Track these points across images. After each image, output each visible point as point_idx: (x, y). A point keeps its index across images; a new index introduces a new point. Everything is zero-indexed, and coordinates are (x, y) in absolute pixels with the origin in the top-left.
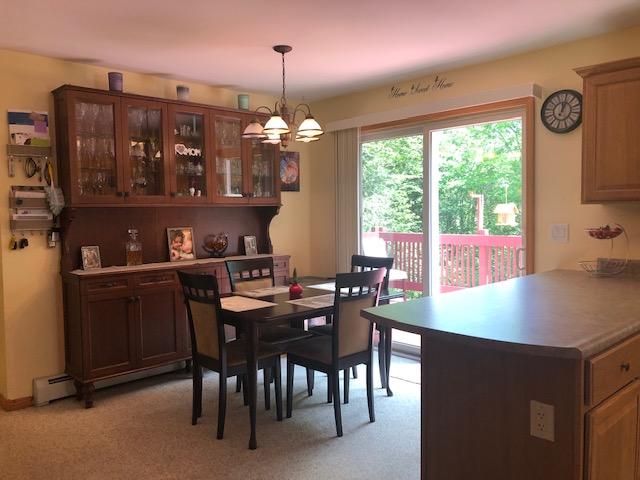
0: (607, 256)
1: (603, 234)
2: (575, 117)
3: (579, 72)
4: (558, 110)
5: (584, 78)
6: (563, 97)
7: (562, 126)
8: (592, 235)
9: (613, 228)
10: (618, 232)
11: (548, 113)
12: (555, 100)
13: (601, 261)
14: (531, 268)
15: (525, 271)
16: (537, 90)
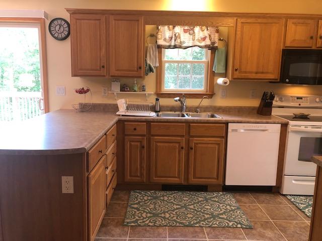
0: (83, 102)
1: (82, 91)
2: (66, 33)
3: (68, 10)
4: (57, 28)
5: (70, 14)
6: (59, 21)
7: (60, 36)
8: (77, 92)
9: (86, 89)
10: (88, 90)
11: (52, 29)
12: (55, 22)
13: (81, 104)
14: (47, 110)
15: (44, 111)
16: (46, 15)
